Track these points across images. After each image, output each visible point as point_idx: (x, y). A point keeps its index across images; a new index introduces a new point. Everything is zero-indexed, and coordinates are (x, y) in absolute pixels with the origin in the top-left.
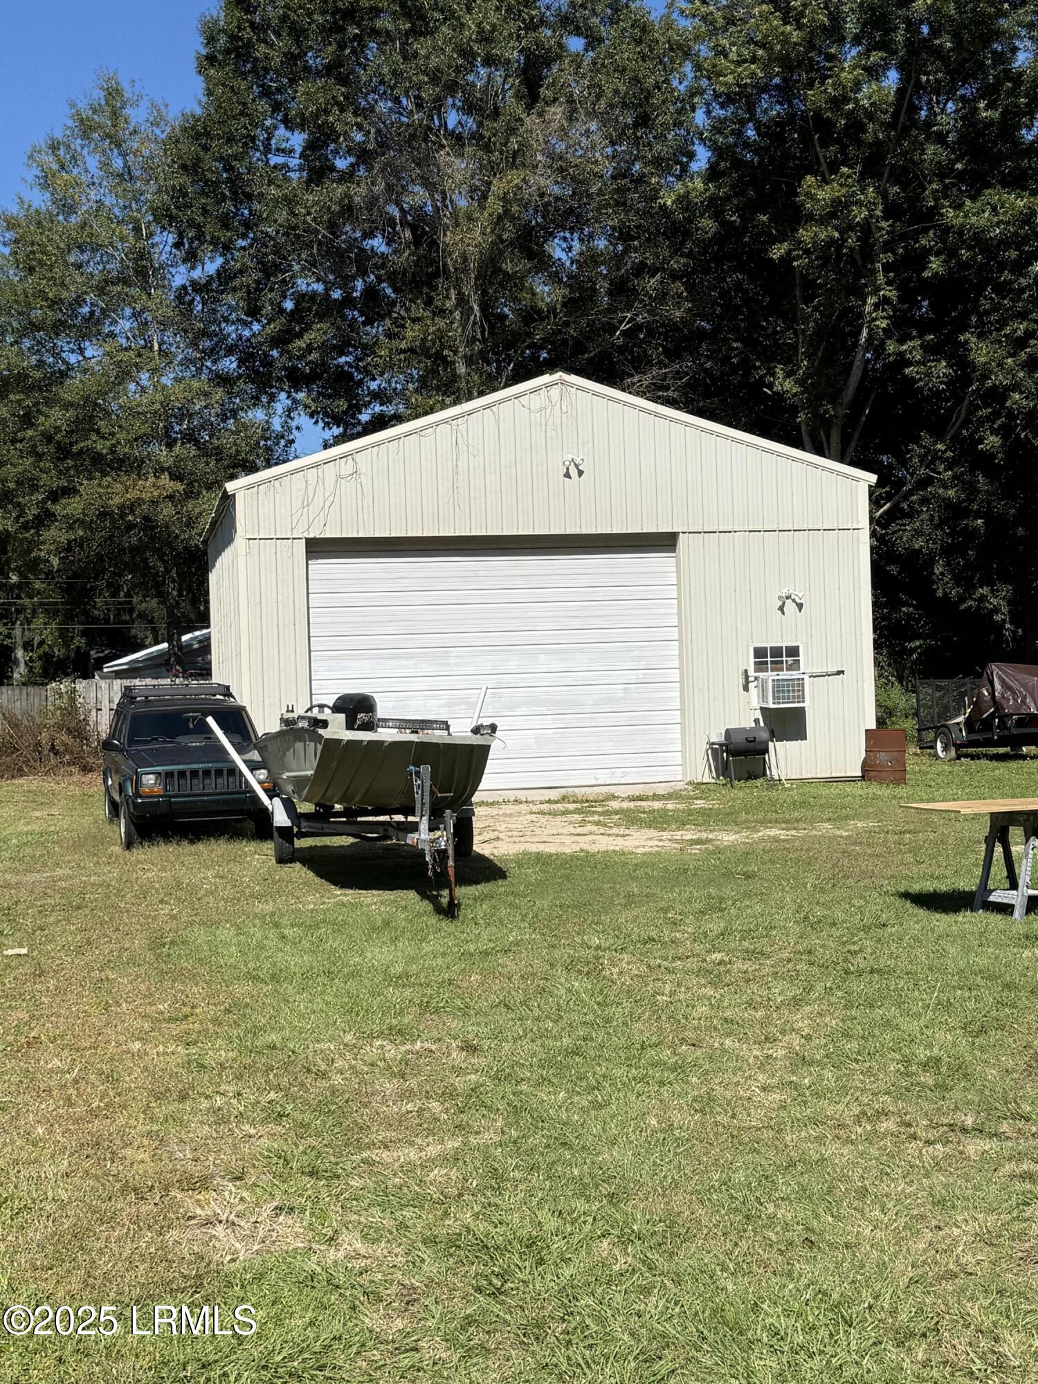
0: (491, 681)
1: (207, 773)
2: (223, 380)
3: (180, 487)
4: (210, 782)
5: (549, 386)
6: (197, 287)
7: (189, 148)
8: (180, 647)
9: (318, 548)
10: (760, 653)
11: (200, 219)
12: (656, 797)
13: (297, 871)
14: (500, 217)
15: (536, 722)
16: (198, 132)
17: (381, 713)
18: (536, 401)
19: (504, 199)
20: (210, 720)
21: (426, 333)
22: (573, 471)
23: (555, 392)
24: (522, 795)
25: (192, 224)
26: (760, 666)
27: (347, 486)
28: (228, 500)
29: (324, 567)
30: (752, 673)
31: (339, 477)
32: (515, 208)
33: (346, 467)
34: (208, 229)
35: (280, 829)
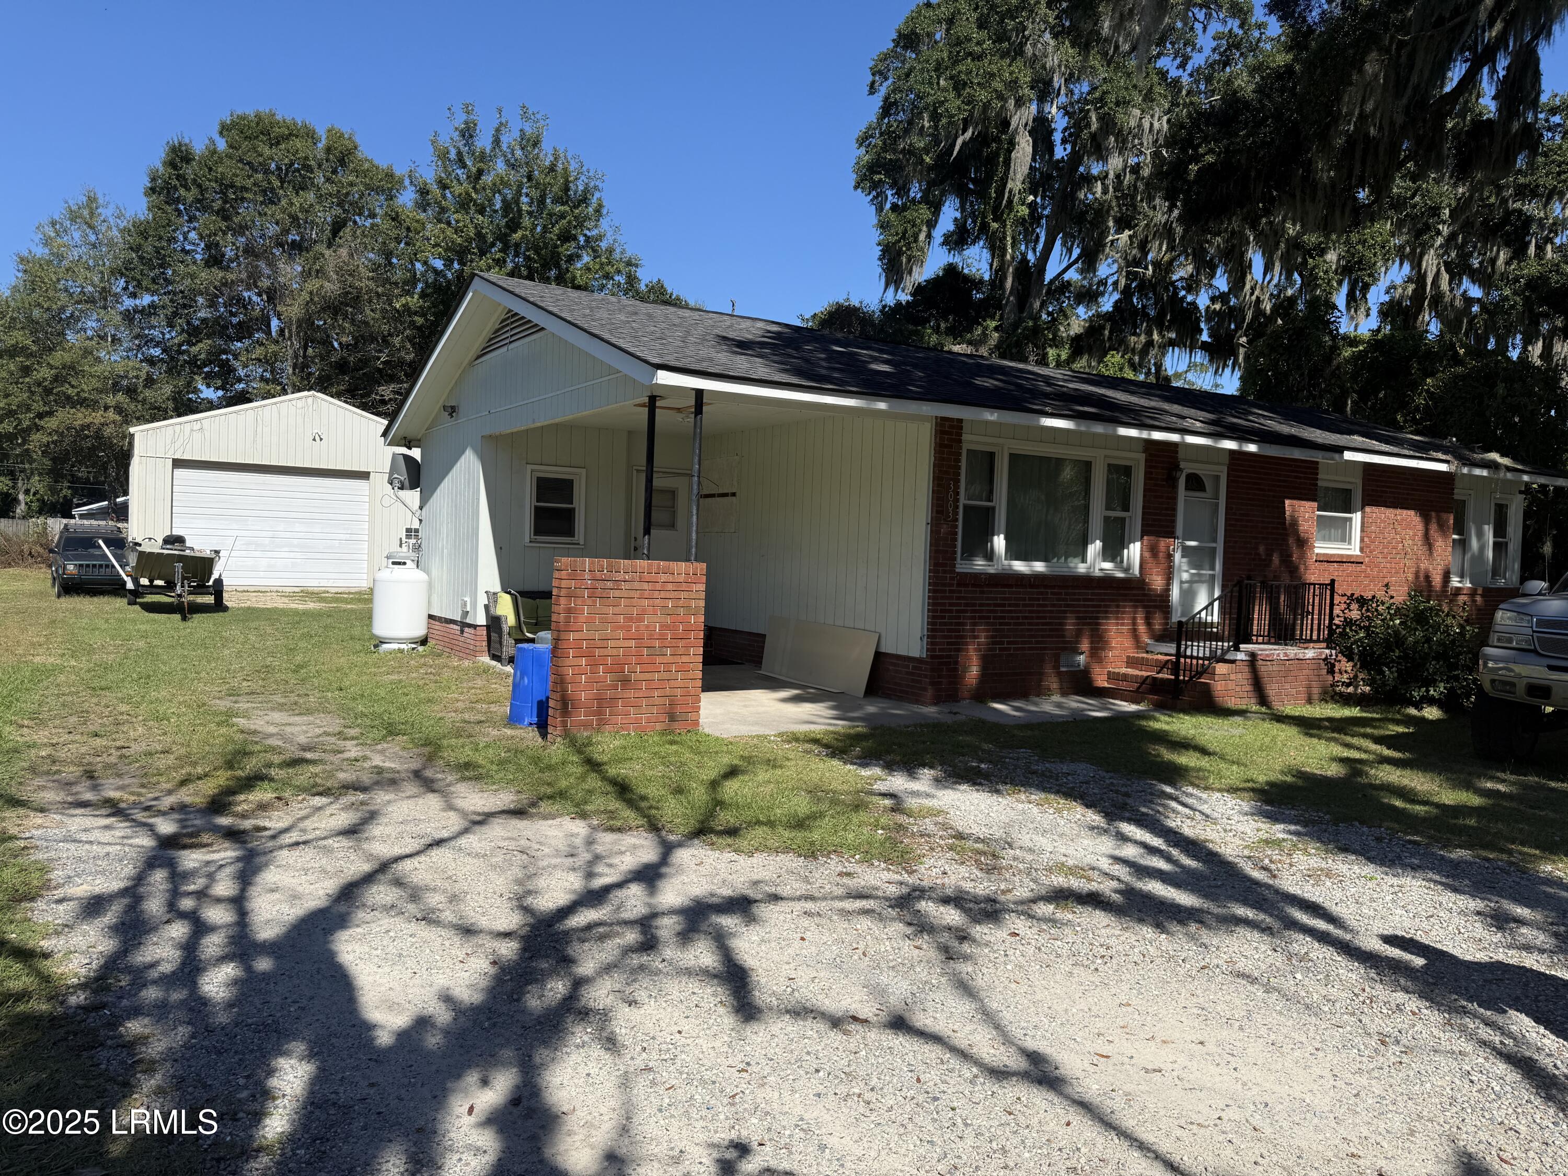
0: (270, 534)
1: (101, 566)
2: (151, 361)
3: (118, 418)
4: (103, 570)
5: (306, 397)
6: (136, 310)
7: (135, 240)
8: (116, 504)
9: (178, 463)
10: (408, 530)
11: (139, 277)
12: (349, 593)
13: (137, 607)
14: (308, 303)
15: (292, 555)
16: (142, 231)
17: (188, 544)
18: (300, 404)
19: (311, 293)
20: (101, 542)
21: (267, 352)
22: (317, 438)
23: (310, 400)
24: (280, 589)
25: (134, 279)
26: (409, 537)
27: (197, 436)
28: (132, 436)
29: (180, 473)
30: (404, 540)
31: (192, 430)
32: (316, 299)
33: (197, 426)
34: (144, 283)
35: (130, 591)
